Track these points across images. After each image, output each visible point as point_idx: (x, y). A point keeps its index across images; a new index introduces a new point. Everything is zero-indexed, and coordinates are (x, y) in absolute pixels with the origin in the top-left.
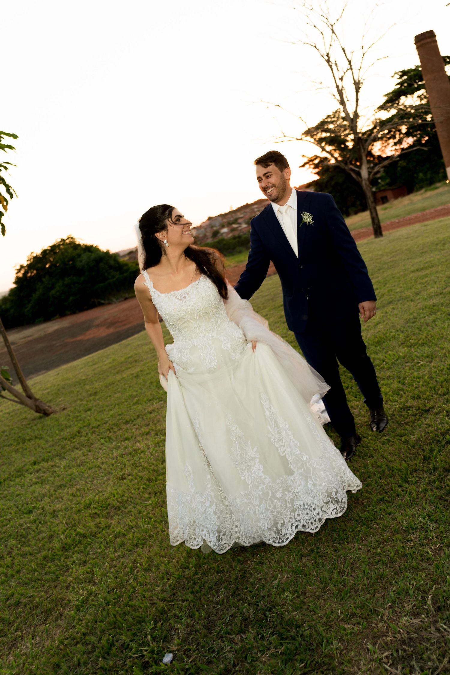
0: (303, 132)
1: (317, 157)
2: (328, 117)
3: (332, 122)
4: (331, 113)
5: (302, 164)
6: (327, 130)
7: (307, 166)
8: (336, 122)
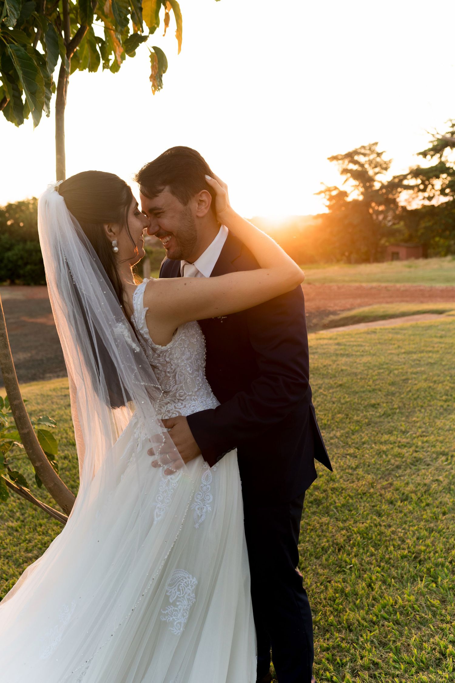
0: (330, 157)
1: (336, 188)
2: (364, 147)
3: (365, 155)
4: (366, 144)
5: (318, 191)
6: (356, 162)
7: (323, 195)
8: (369, 155)
